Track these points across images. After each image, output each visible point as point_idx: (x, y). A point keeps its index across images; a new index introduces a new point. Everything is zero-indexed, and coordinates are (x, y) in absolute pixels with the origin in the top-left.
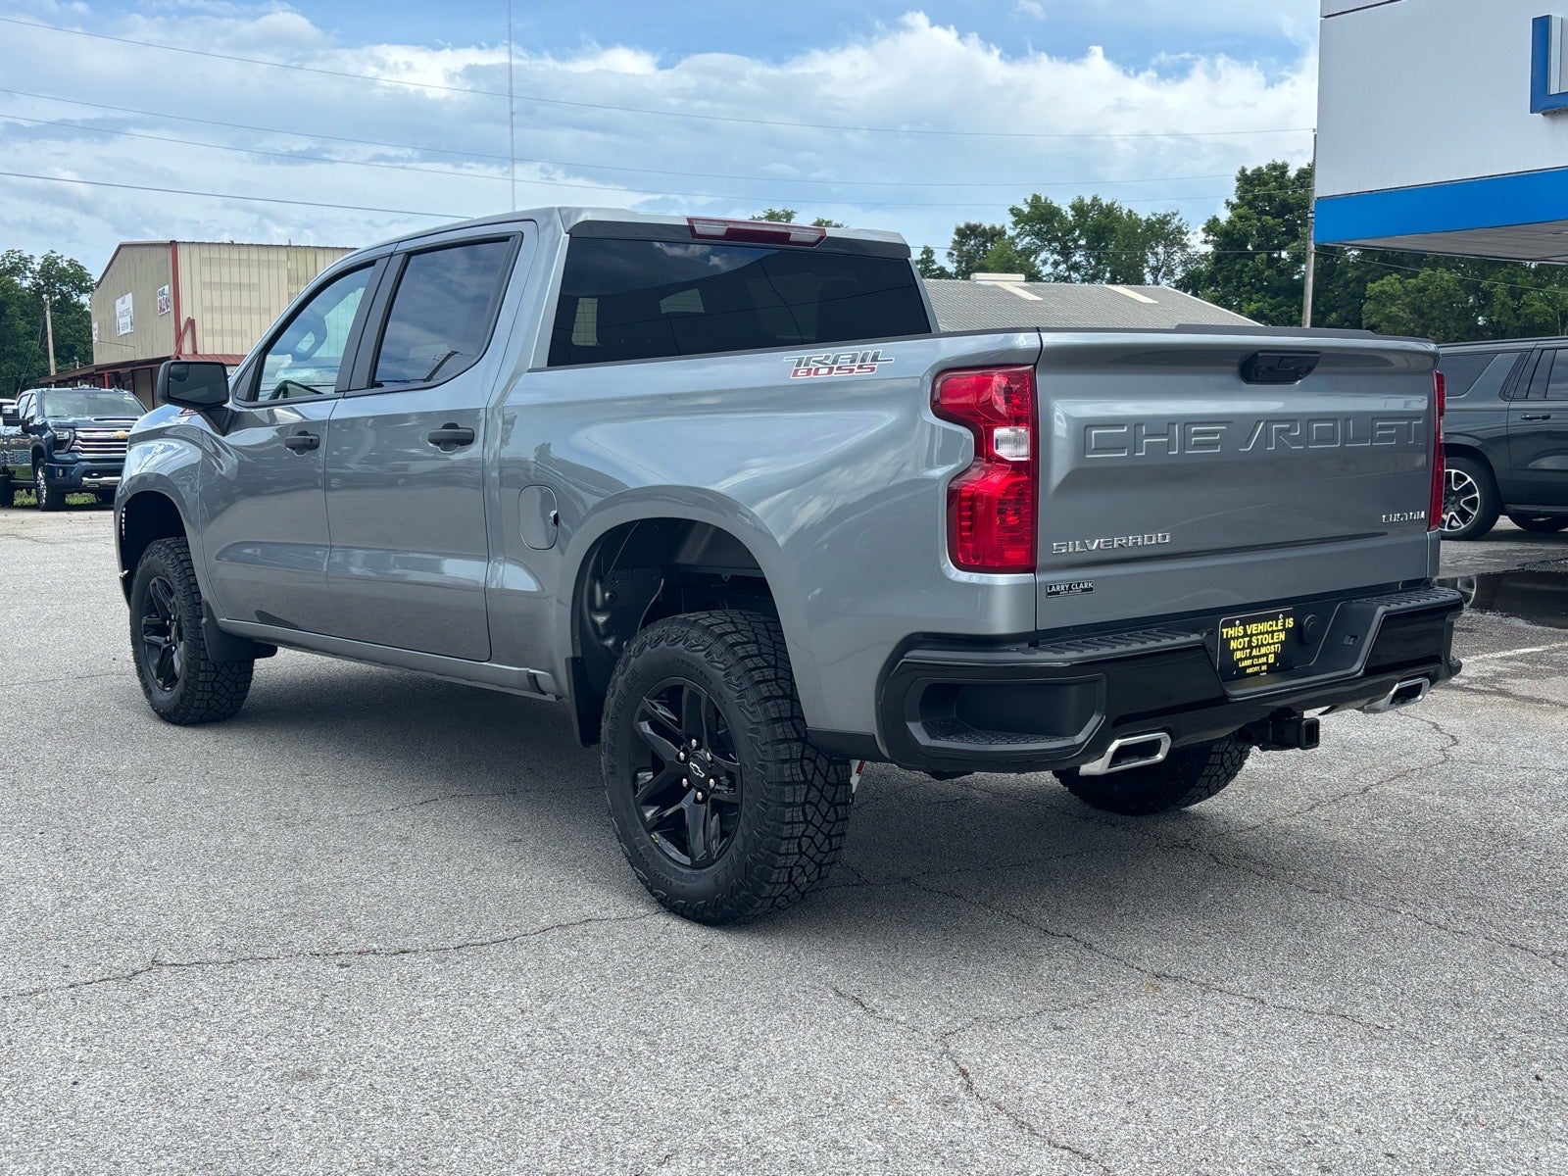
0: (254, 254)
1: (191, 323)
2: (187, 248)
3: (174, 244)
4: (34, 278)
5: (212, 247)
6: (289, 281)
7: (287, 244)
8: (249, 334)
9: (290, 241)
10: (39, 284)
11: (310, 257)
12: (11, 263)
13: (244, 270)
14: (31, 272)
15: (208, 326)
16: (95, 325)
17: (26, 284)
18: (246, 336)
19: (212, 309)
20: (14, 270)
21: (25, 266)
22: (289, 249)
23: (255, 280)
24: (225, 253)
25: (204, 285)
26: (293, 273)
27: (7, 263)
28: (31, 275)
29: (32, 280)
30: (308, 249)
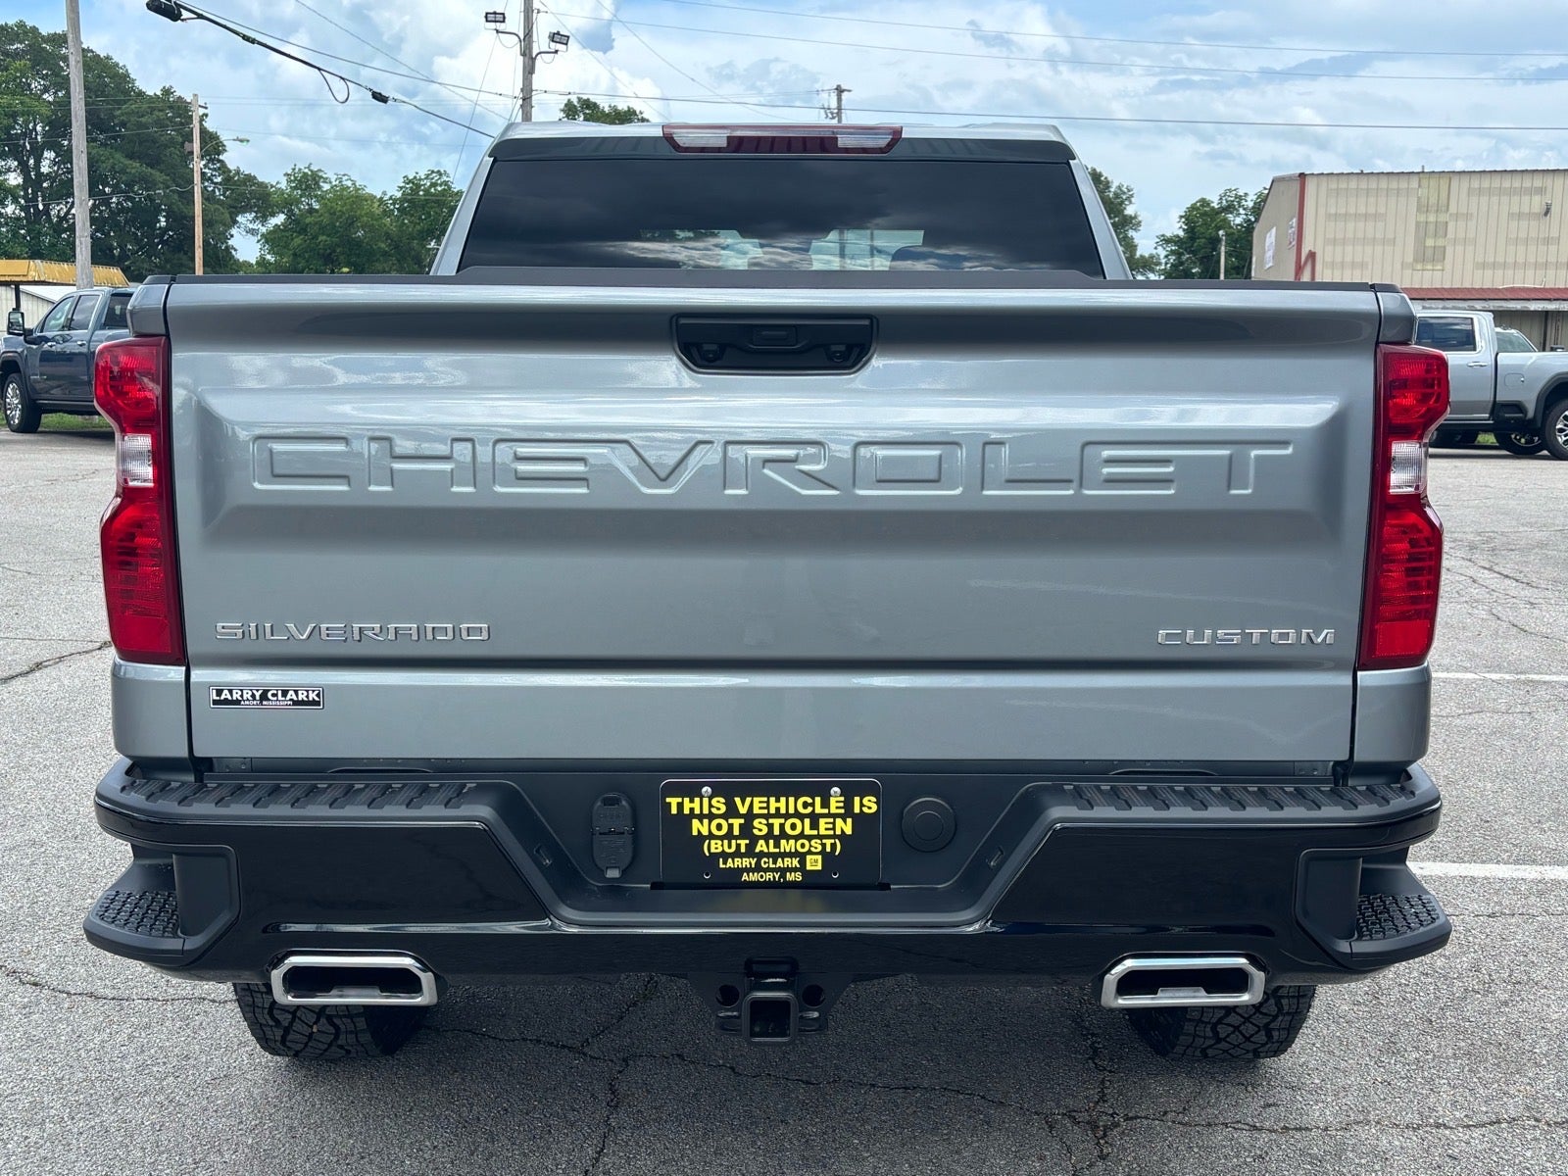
0: (1384, 183)
1: (1312, 255)
2: (1315, 179)
3: (1302, 176)
4: (1246, 215)
5: (1391, 177)
6: (1419, 210)
7: (1420, 170)
8: (1370, 267)
9: (1423, 167)
10: (1250, 220)
11: (1444, 182)
12: (1227, 202)
13: (1372, 200)
14: (1244, 209)
15: (1328, 259)
16: (1254, 259)
17: (1238, 220)
18: (1367, 268)
19: (1334, 242)
20: (1229, 208)
21: (1239, 203)
22: (1421, 175)
23: (1382, 210)
24: (1353, 184)
25: (1328, 216)
26: (1424, 201)
27: (1224, 202)
28: (1243, 212)
29: (1245, 217)
30: (1442, 175)
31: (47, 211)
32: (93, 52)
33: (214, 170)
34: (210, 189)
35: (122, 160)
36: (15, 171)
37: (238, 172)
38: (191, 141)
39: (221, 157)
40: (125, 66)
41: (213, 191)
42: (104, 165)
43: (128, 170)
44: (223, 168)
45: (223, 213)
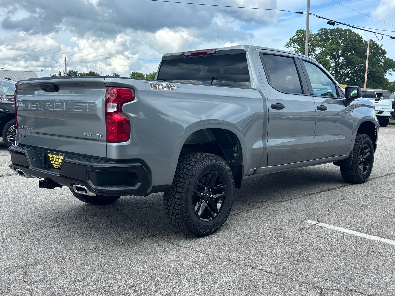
31: (340, 71)
32: (354, 32)
33: (383, 59)
34: (381, 64)
35: (357, 58)
36: (333, 62)
37: (388, 59)
38: (367, 52)
39: (385, 55)
40: (361, 35)
41: (382, 64)
42: (353, 60)
43: (358, 61)
44: (385, 58)
45: (382, 70)
